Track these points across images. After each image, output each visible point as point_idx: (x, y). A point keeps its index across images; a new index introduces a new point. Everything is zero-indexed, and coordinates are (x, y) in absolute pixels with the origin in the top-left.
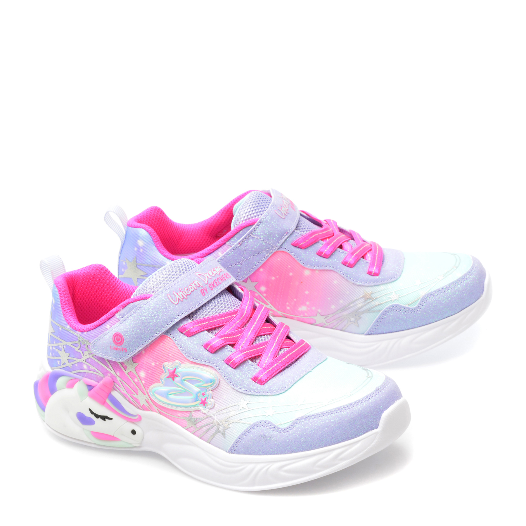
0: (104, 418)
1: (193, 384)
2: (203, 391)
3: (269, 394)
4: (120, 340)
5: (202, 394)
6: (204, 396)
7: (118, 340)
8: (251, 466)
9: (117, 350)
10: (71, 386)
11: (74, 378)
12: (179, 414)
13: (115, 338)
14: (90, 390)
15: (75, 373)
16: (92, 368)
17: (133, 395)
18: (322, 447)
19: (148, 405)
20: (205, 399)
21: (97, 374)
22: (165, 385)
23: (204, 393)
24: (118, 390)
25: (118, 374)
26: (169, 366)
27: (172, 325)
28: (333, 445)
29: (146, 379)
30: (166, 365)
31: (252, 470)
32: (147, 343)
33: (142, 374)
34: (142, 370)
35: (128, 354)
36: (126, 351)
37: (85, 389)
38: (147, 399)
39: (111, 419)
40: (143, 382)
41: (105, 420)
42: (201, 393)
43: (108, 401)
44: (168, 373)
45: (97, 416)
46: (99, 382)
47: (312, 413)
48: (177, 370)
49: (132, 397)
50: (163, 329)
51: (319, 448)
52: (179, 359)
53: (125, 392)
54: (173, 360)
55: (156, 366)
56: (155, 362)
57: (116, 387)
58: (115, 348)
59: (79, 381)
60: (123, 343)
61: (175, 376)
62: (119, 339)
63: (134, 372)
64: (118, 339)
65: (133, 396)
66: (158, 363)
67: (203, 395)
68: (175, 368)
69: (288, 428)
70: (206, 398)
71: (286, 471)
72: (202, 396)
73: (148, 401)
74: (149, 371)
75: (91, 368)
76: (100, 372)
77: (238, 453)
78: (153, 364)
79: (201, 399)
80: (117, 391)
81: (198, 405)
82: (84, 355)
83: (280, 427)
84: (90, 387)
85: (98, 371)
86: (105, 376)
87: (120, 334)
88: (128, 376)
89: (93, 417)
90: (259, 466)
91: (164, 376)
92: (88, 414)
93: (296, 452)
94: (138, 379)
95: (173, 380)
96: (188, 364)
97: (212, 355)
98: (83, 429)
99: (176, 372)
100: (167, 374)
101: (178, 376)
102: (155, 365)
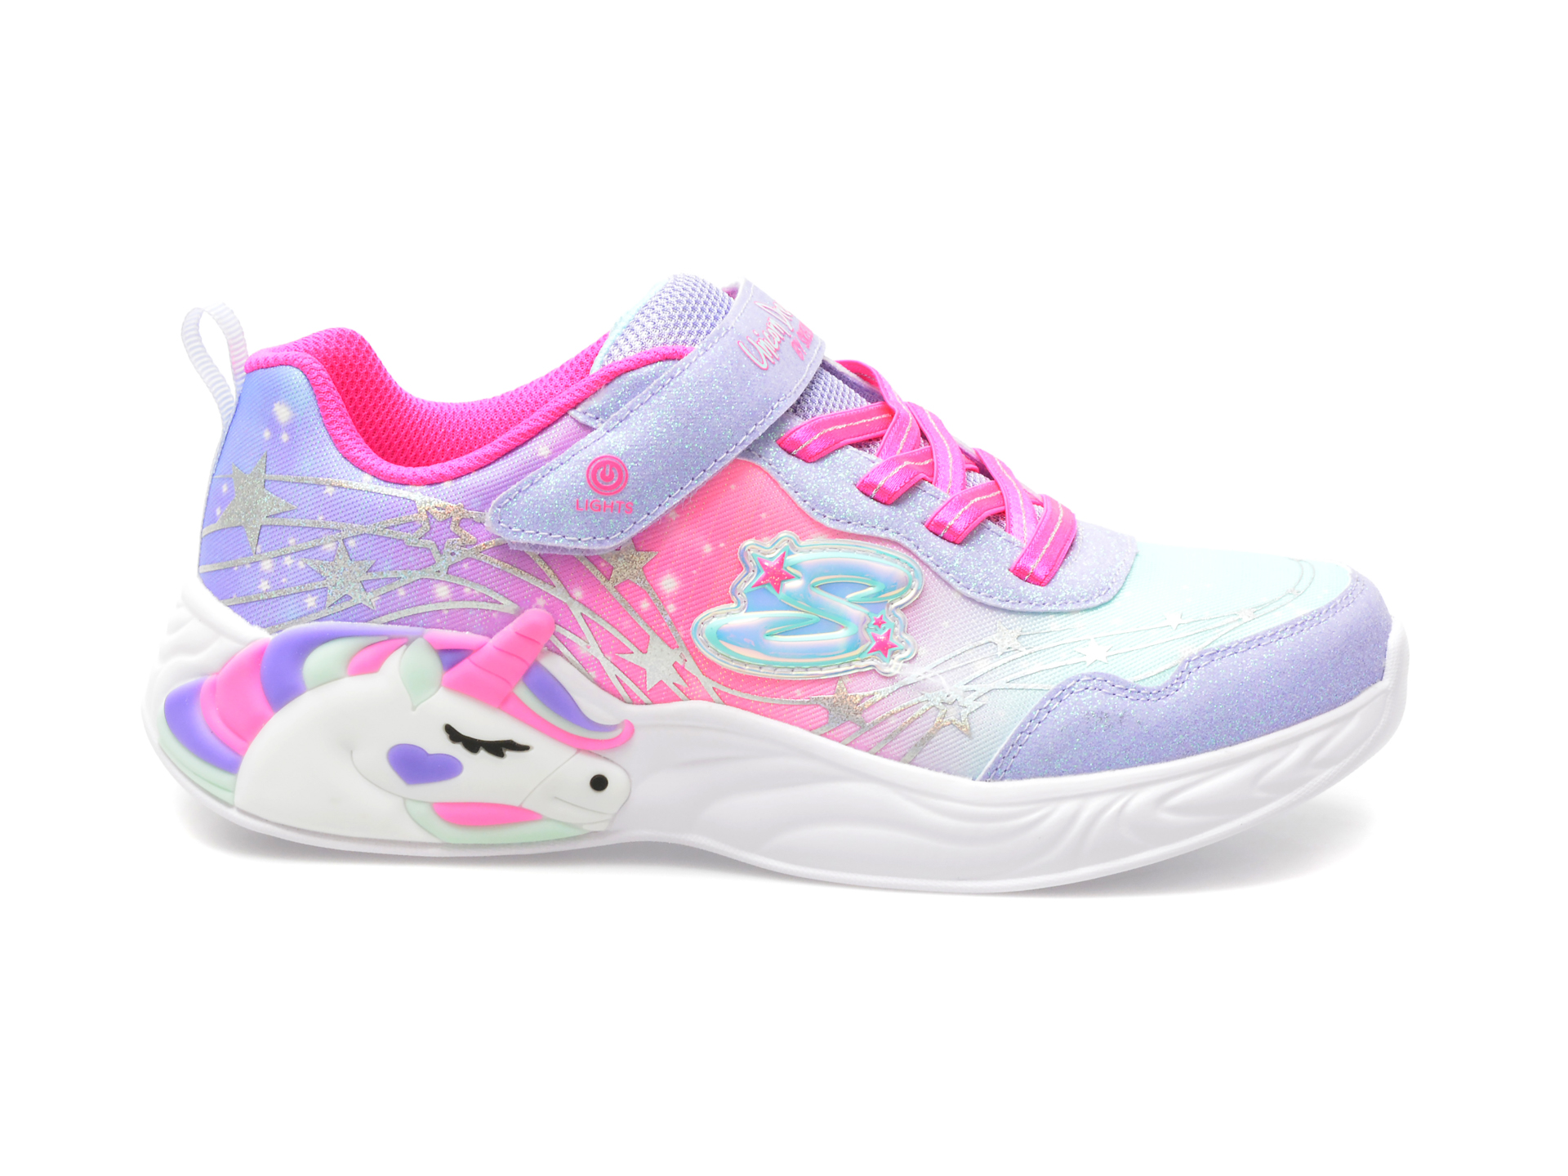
0: (498, 748)
1: (843, 597)
2: (877, 613)
3: (1069, 607)
4: (616, 478)
5: (874, 622)
6: (883, 626)
7: (611, 478)
8: (1066, 808)
9: (602, 511)
10: (368, 664)
11: (386, 638)
12: (797, 691)
13: (595, 472)
14: (449, 666)
15: (389, 623)
16: (473, 590)
17: (626, 657)
18: (1267, 734)
19: (680, 682)
20: (888, 634)
21: (491, 607)
22: (750, 608)
23: (881, 618)
24: (564, 650)
25: (578, 594)
26: (760, 550)
27: (768, 427)
28: (1294, 724)
29: (680, 598)
30: (749, 547)
31: (1073, 818)
32: (698, 483)
33: (669, 584)
34: (667, 571)
35: (634, 520)
36: (630, 510)
37: (431, 664)
38: (680, 662)
39: (525, 748)
40: (672, 608)
41: (501, 755)
42: (873, 618)
43: (523, 693)
44: (759, 571)
45: (472, 745)
46: (491, 637)
47: (1226, 642)
48: (789, 559)
49: (618, 663)
50: (744, 438)
51: (1260, 736)
52: (791, 526)
53: (595, 651)
54: (772, 533)
55: (717, 553)
56: (714, 542)
57: (561, 638)
58: (594, 504)
59: (408, 643)
60: (625, 485)
61: (785, 576)
62: (612, 475)
63: (640, 582)
64: (608, 474)
65: (624, 660)
66: (722, 545)
67: (880, 625)
68: (784, 555)
69: (1169, 686)
70: (889, 631)
71: (1176, 810)
72: (876, 626)
73: (683, 668)
74: (694, 572)
75: (467, 590)
76: (501, 599)
77: (1019, 776)
78: (708, 549)
79: (875, 638)
80: (559, 653)
81: (866, 655)
82: (441, 553)
83: (1142, 684)
84: (451, 656)
85: (494, 596)
86: (525, 609)
87: (617, 459)
88: (616, 594)
89: (458, 751)
90: (1094, 805)
91: (746, 582)
92: (441, 745)
93: (1197, 753)
94: (650, 601)
95: (777, 589)
96: (819, 540)
97: (886, 509)
98: (405, 799)
99: (785, 565)
100: (754, 577)
101: (793, 577)
102: (715, 551)
